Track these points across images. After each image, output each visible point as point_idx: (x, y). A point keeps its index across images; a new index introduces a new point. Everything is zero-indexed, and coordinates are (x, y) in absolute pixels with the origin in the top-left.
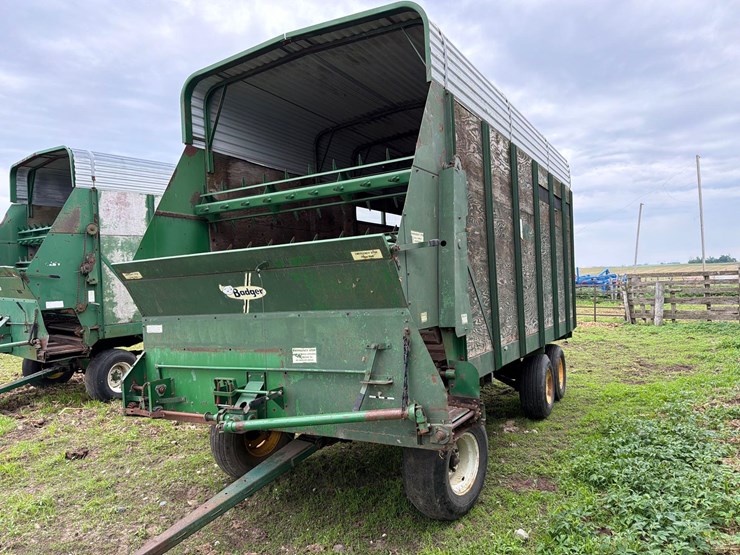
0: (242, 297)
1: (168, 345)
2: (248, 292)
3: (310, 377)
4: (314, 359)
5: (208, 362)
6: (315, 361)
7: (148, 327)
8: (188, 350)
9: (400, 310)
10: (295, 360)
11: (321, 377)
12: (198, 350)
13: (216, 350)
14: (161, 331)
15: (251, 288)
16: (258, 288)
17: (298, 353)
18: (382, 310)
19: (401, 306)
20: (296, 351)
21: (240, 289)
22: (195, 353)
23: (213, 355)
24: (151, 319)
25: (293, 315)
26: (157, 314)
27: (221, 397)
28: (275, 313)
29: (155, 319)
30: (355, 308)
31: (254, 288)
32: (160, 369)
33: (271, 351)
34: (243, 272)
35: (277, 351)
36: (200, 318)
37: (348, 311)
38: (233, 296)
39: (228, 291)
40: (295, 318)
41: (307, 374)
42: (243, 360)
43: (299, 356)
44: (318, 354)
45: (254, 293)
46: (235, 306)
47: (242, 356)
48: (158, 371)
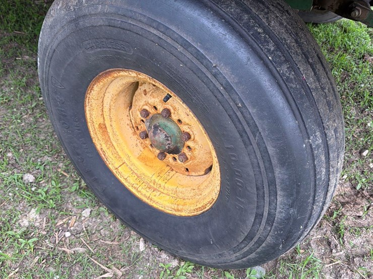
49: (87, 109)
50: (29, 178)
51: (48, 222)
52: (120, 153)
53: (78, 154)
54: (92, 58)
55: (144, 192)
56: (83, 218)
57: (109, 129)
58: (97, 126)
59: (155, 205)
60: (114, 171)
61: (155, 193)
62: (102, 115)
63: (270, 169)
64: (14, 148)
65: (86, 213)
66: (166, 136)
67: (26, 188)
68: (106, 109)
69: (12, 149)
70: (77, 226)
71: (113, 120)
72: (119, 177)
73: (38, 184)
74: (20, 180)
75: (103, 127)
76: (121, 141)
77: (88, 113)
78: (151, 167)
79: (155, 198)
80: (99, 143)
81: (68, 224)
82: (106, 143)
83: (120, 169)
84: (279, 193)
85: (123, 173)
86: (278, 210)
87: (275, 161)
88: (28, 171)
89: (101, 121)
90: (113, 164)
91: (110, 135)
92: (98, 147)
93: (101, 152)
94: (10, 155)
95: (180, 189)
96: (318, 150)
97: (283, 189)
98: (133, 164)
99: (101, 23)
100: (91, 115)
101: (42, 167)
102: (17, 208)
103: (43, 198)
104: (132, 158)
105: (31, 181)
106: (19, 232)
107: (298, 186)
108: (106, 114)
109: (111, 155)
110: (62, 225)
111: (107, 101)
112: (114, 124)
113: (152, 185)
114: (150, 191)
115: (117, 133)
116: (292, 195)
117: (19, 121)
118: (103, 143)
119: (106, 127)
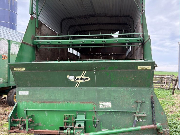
0: (77, 81)
1: (31, 100)
2: (81, 79)
3: (108, 113)
4: (110, 106)
5: (55, 107)
6: (110, 107)
7: (20, 92)
8: (44, 102)
9: (149, 88)
10: (101, 106)
11: (113, 113)
12: (50, 102)
13: (60, 102)
14: (28, 94)
15: (83, 77)
16: (87, 78)
17: (102, 104)
18: (142, 88)
19: (150, 87)
20: (101, 103)
21: (77, 77)
22: (47, 104)
23: (58, 104)
24: (22, 88)
25: (100, 88)
26: (26, 86)
27: (67, 123)
28: (91, 88)
29: (25, 88)
30: (129, 87)
31: (85, 77)
32: (26, 111)
33: (89, 103)
34: (83, 71)
35: (92, 103)
36: (51, 89)
37: (126, 88)
38: (73, 80)
39: (71, 78)
40: (101, 90)
41: (106, 112)
42: (74, 106)
43: (103, 105)
44: (112, 104)
45: (84, 79)
46: (72, 84)
47: (74, 105)
48: (26, 112)
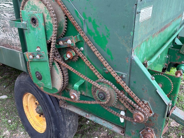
8: (161, 31)
12: (165, 28)
22: (163, 33)
49: (23, 101)
50: (10, 121)
51: (10, 134)
52: (31, 115)
53: (21, 114)
54: (23, 90)
55: (35, 126)
56: (21, 134)
57: (29, 107)
58: (25, 106)
59: (37, 130)
60: (29, 120)
61: (38, 127)
62: (27, 103)
63: (50, 117)
64: (9, 112)
65: (22, 133)
66: (39, 110)
67: (8, 124)
68: (28, 102)
69: (8, 113)
70: (18, 137)
71: (30, 105)
72: (29, 121)
73: (12, 123)
74: (7, 122)
75: (27, 107)
76: (31, 111)
77: (23, 102)
78: (39, 119)
79: (37, 128)
80: (26, 111)
81: (16, 135)
82: (28, 111)
83: (30, 119)
84: (53, 124)
85: (31, 120)
86: (53, 128)
87: (51, 115)
88: (10, 119)
89: (27, 105)
90: (29, 117)
91: (29, 109)
92: (25, 112)
93: (26, 114)
94: (7, 114)
95: (43, 126)
96: (60, 114)
97: (53, 123)
98: (34, 118)
99: (23, 83)
100: (24, 103)
101: (14, 119)
102: (4, 130)
103: (11, 127)
104: (34, 116)
105: (10, 122)
106: (2, 136)
107: (56, 122)
108: (28, 103)
109: (28, 115)
110: (14, 136)
111: (28, 100)
112: (30, 106)
113: (38, 124)
114: (37, 126)
115: (31, 109)
116: (55, 124)
117: (13, 104)
118: (27, 111)
119: (28, 107)
